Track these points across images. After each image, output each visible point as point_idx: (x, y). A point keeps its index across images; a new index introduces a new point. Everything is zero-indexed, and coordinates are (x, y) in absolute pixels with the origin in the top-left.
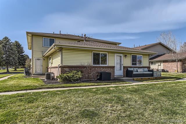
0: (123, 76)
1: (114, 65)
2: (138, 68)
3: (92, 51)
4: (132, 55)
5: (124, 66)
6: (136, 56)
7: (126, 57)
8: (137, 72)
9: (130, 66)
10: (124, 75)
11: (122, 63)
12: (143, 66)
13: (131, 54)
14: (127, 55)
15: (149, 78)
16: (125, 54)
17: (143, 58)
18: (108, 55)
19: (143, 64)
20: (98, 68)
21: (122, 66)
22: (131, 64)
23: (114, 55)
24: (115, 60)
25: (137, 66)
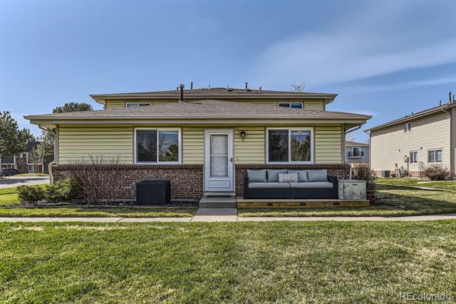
0: (234, 194)
1: (202, 163)
2: (288, 169)
3: (134, 127)
4: (270, 131)
5: (236, 163)
6: (287, 131)
7: (243, 138)
8: (277, 181)
9: (263, 163)
10: (237, 189)
11: (230, 156)
12: (317, 163)
13: (265, 126)
14: (247, 132)
15: (302, 204)
16: (240, 129)
17: (315, 138)
18: (182, 135)
19: (315, 157)
20: (151, 171)
21: (230, 165)
22: (265, 157)
23: (202, 133)
24: (204, 146)
25: (290, 162)
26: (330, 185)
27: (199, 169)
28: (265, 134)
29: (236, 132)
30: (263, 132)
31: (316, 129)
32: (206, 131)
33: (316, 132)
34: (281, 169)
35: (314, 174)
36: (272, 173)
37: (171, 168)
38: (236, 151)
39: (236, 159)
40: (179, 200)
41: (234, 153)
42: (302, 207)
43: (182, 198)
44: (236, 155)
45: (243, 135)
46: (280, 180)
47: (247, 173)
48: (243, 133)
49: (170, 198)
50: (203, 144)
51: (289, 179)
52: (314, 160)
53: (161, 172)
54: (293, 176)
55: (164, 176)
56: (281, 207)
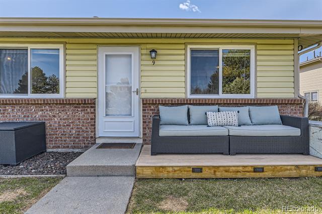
0: (141, 141)
1: (95, 96)
2: (219, 104)
4: (192, 51)
5: (144, 96)
6: (217, 51)
7: (153, 60)
8: (206, 124)
9: (182, 96)
10: (145, 134)
11: (135, 86)
12: (260, 96)
13: (185, 43)
14: (160, 51)
16: (149, 46)
17: (256, 61)
18: (65, 55)
19: (256, 88)
20: (17, 107)
21: (136, 99)
22: (186, 88)
23: (95, 52)
24: (97, 71)
25: (221, 96)
26: (296, 132)
27: (89, 104)
28: (185, 55)
29: (144, 52)
30: (183, 52)
31: (259, 47)
32: (101, 49)
33: (259, 52)
34: (209, 104)
35: (260, 113)
36: (197, 112)
37: (46, 103)
38: (143, 79)
39: (143, 90)
40: (60, 150)
41: (140, 82)
42: (258, 175)
43: (64, 147)
44: (143, 85)
45: (153, 55)
46: (210, 122)
47: (158, 110)
48: (153, 51)
49: (45, 148)
50: (95, 68)
51: (224, 122)
52: (256, 92)
53: (33, 108)
54: (230, 115)
55: (37, 116)
56: (219, 175)
